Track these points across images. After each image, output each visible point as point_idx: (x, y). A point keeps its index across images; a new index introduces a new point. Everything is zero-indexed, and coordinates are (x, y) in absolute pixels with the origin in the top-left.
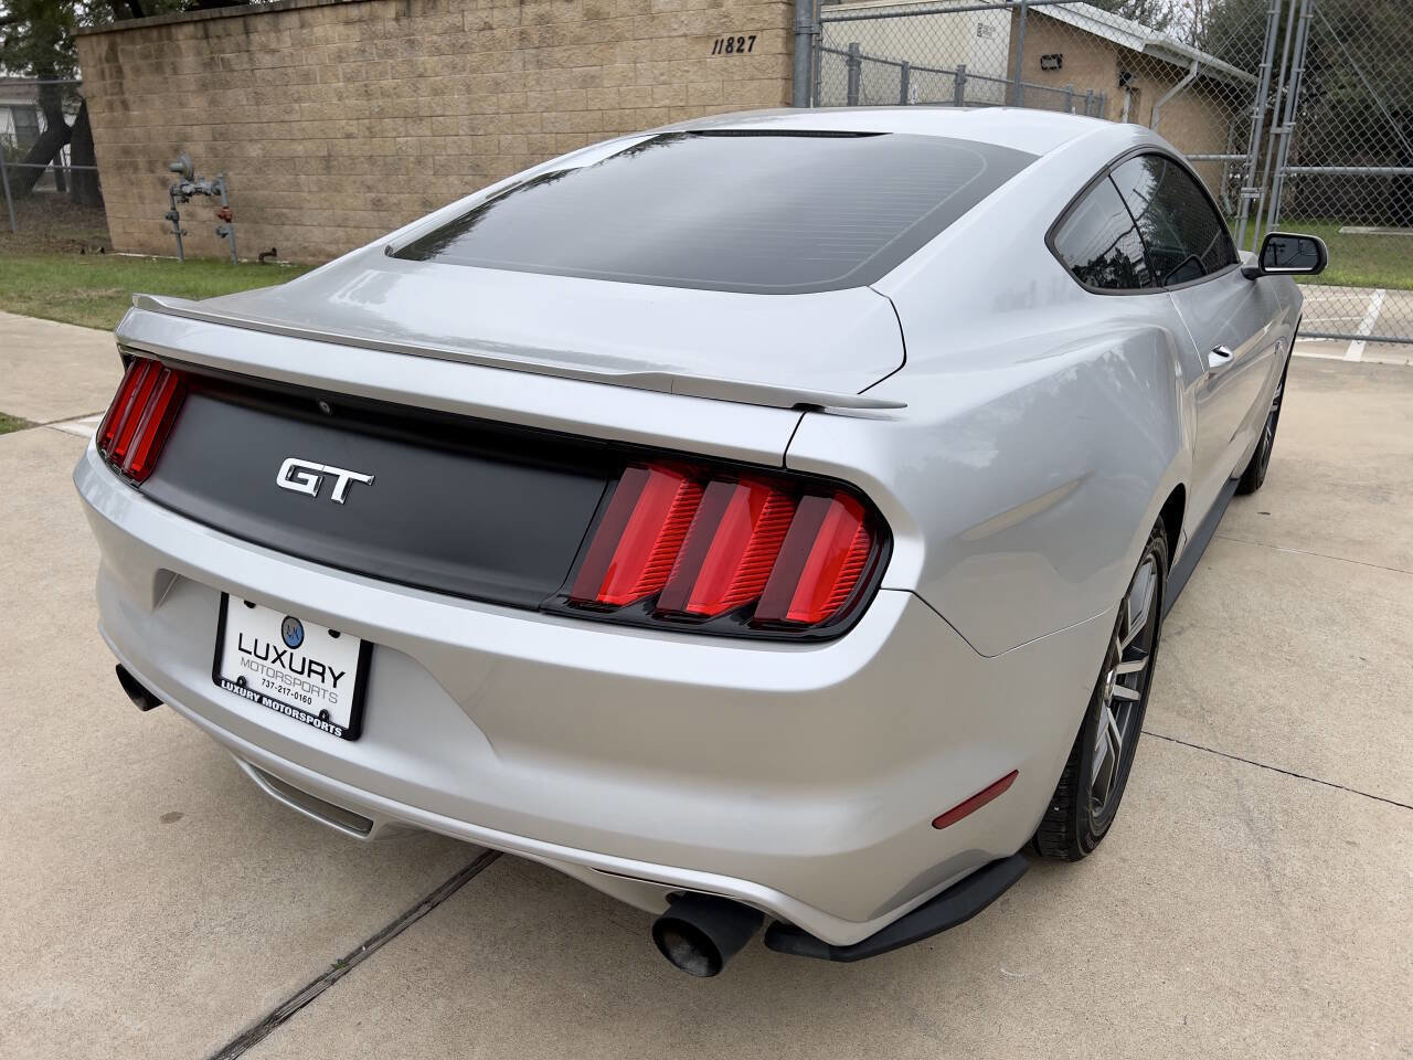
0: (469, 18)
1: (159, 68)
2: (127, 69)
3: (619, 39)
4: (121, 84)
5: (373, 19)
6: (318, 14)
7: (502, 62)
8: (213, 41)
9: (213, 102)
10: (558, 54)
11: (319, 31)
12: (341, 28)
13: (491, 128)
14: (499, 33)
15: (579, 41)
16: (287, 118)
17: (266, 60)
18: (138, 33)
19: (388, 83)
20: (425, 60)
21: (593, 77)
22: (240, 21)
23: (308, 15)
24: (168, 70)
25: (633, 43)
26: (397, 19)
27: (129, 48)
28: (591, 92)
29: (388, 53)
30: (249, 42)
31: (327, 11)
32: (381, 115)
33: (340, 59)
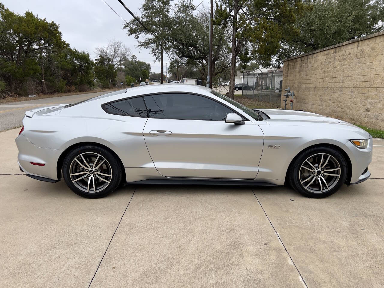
0: (347, 51)
1: (293, 68)
2: (289, 69)
3: (378, 55)
4: (288, 71)
5: (329, 54)
6: (320, 53)
7: (351, 63)
8: (302, 61)
9: (300, 75)
10: (363, 60)
11: (319, 57)
12: (323, 56)
13: (346, 81)
14: (352, 55)
15: (369, 56)
16: (311, 78)
17: (310, 65)
18: (292, 61)
19: (329, 69)
20: (337, 63)
21: (370, 66)
22: (307, 56)
23: (318, 54)
24: (295, 68)
25: (381, 56)
26: (333, 53)
27: (290, 64)
28: (369, 70)
29: (330, 62)
30: (308, 61)
31: (321, 53)
32: (326, 77)
33: (321, 64)
